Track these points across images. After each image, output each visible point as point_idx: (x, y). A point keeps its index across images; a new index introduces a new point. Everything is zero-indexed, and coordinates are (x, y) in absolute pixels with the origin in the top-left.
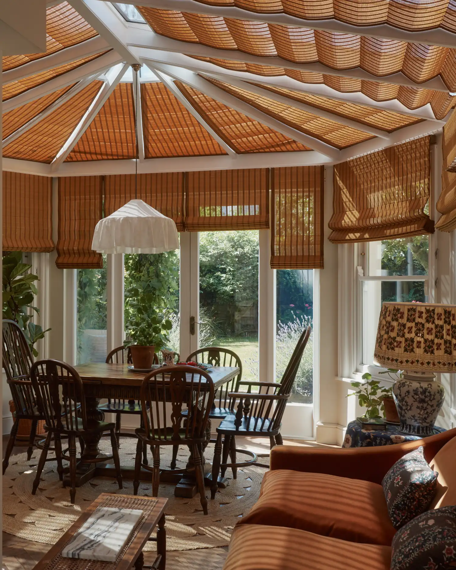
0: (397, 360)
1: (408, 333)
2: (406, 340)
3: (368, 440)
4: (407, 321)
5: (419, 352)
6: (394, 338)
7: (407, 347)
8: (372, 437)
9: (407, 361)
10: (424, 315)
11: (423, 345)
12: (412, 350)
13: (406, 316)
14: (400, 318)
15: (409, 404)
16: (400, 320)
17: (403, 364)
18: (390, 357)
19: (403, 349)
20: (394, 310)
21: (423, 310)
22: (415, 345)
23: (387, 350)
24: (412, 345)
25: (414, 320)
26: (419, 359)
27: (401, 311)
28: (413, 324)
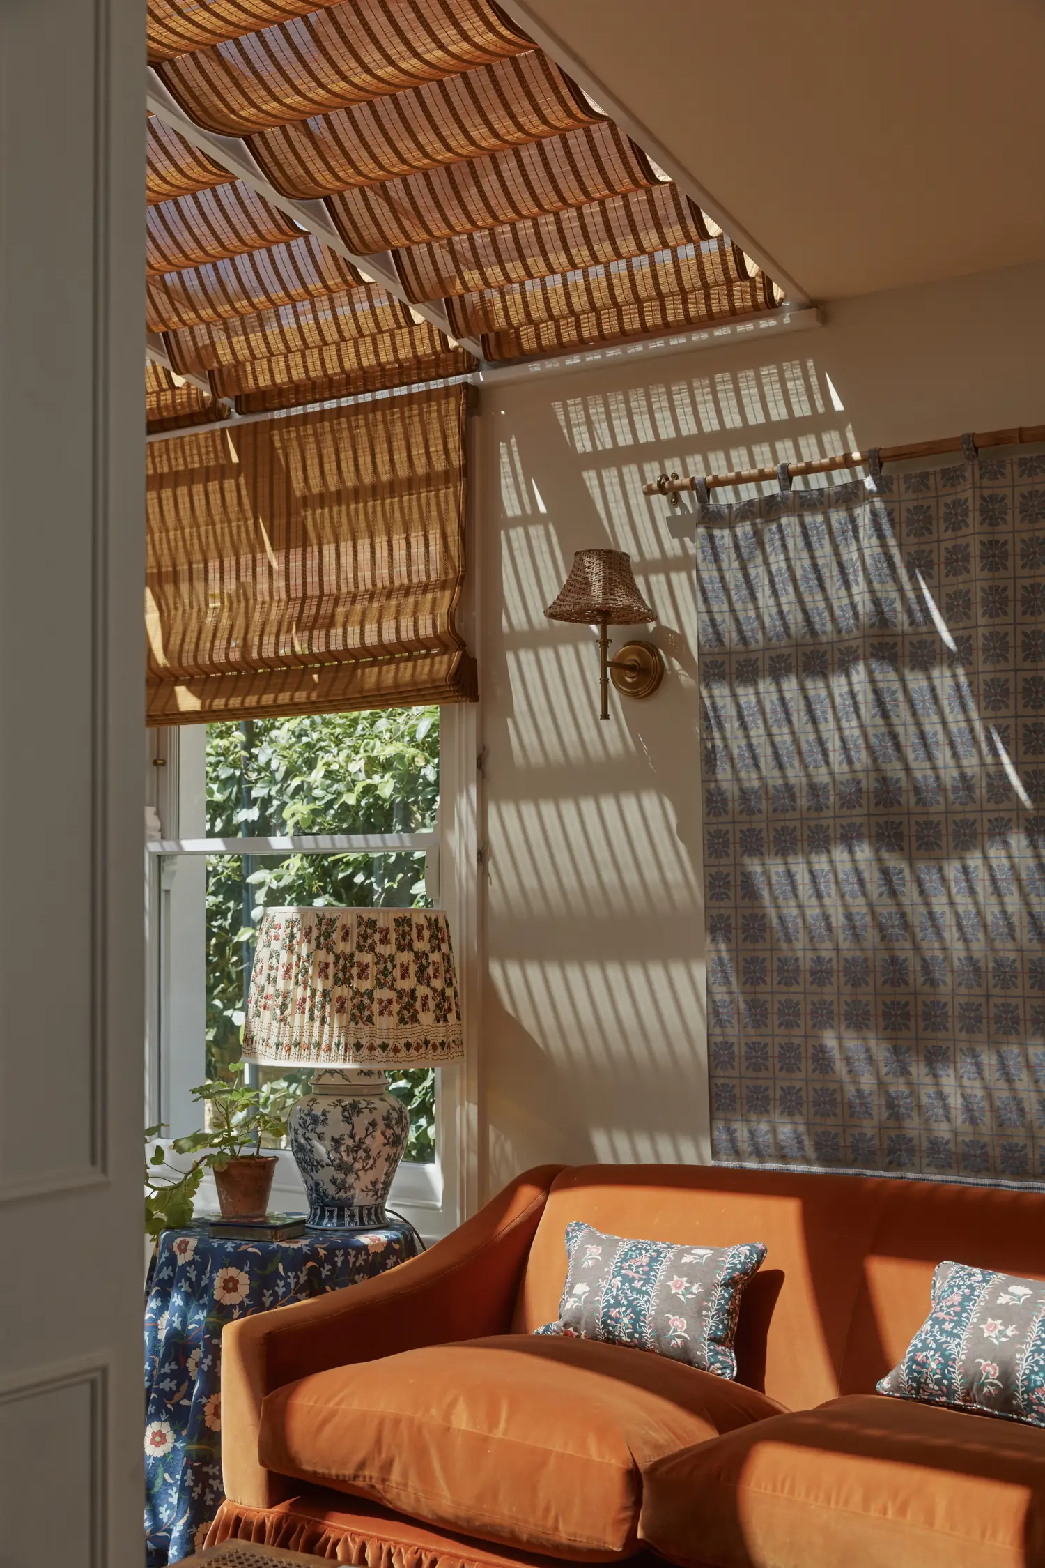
0: (384, 1047)
1: (403, 977)
2: (400, 994)
3: (310, 1264)
4: (398, 949)
5: (426, 1018)
6: (370, 994)
7: (405, 1012)
8: (322, 1252)
9: (408, 1046)
10: (426, 934)
11: (432, 1004)
12: (414, 1019)
13: (393, 936)
14: (382, 941)
15: (373, 1153)
16: (380, 949)
17: (399, 1055)
18: (363, 1042)
19: (395, 1019)
20: (359, 925)
21: (423, 922)
22: (418, 1005)
23: (352, 1024)
24: (412, 1006)
25: (410, 947)
26: (429, 1038)
27: (380, 924)
28: (411, 956)
